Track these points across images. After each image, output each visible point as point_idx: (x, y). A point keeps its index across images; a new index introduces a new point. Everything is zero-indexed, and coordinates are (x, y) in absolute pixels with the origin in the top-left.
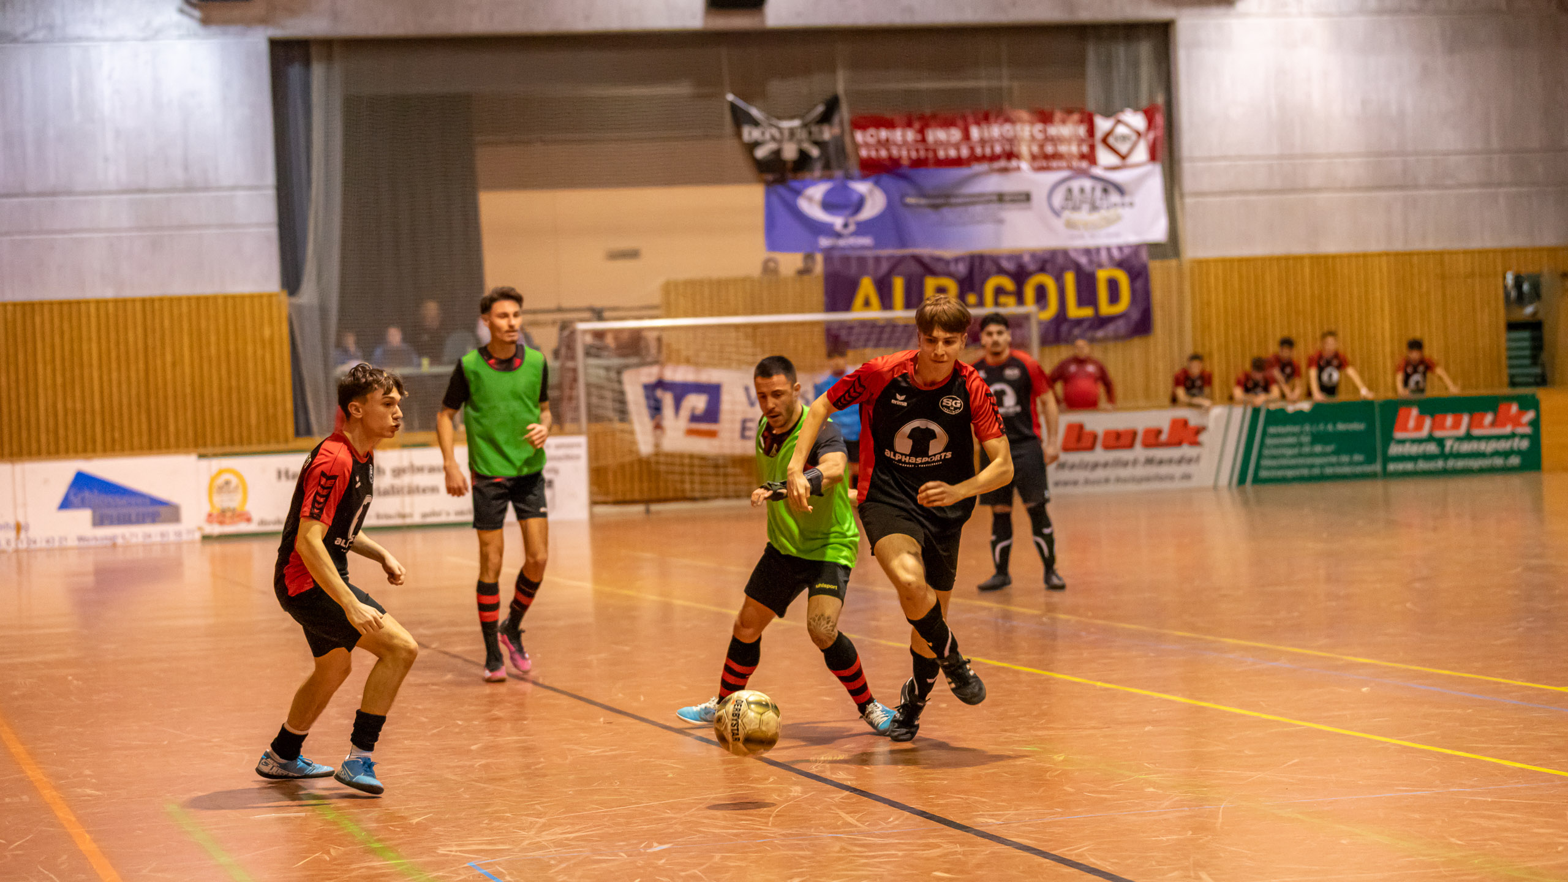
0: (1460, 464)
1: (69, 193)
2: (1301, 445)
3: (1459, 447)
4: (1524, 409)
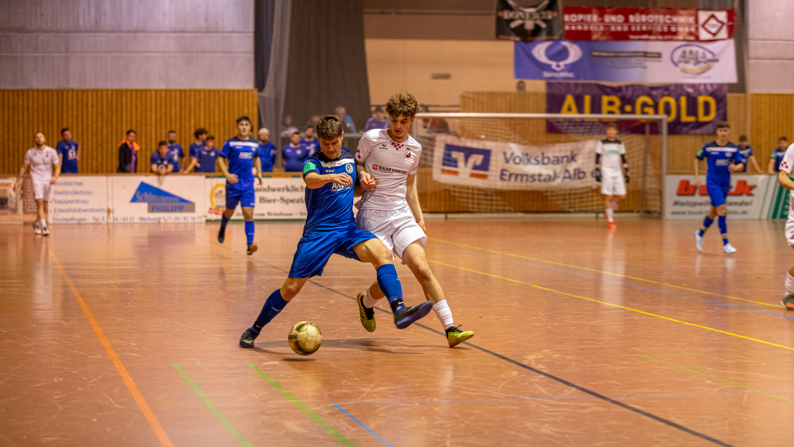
1: (144, 31)
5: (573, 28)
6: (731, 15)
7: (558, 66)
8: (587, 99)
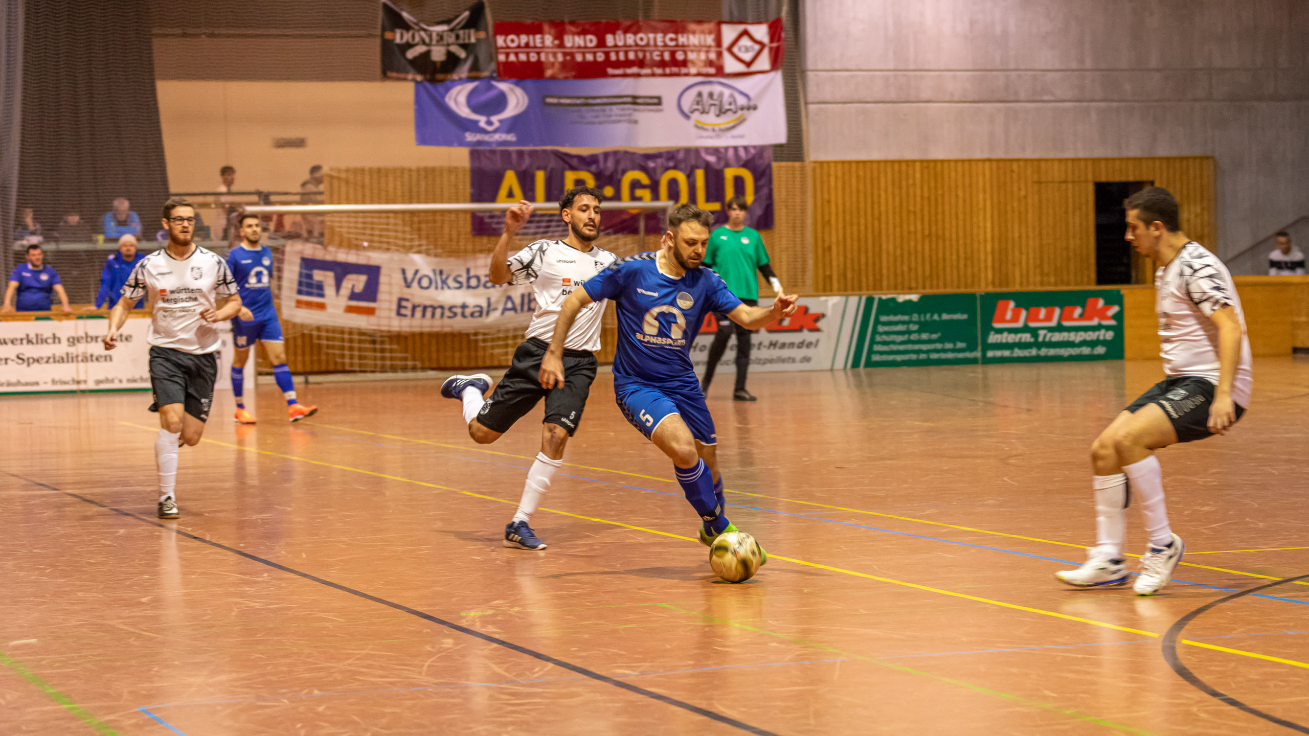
0: (1052, 352)
2: (909, 332)
3: (1051, 337)
4: (1109, 303)
5: (512, 58)
6: (775, 29)
7: (489, 123)
8: (540, 177)
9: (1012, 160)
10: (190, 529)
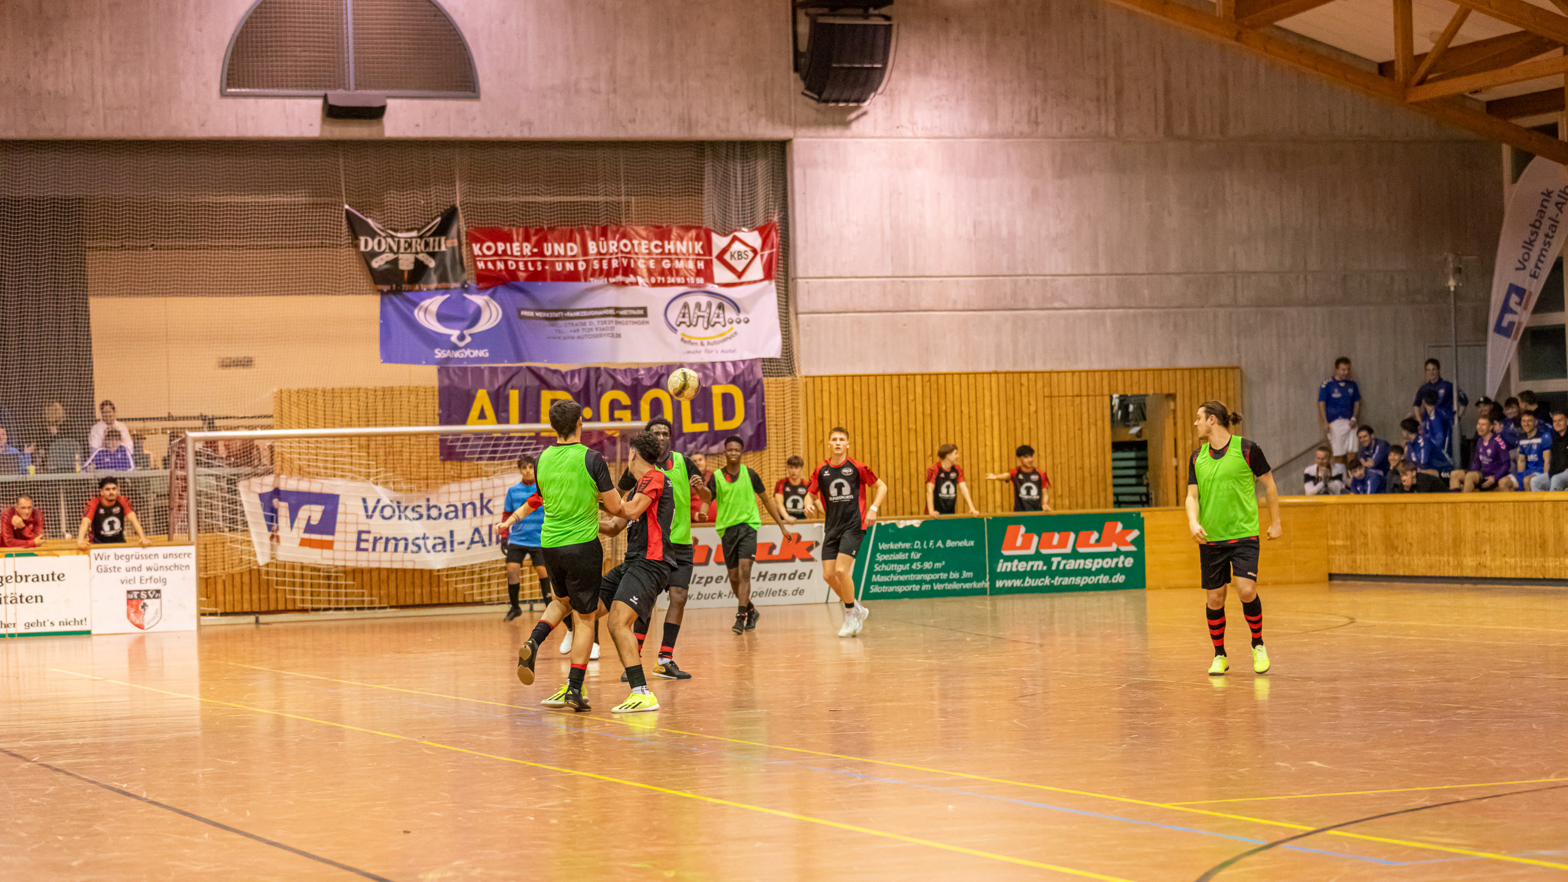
0: (1066, 581)
2: (911, 561)
3: (1065, 565)
4: (1128, 528)
5: (491, 266)
6: (767, 235)
7: (462, 338)
8: (514, 396)
9: (1020, 373)
10: (125, 785)
